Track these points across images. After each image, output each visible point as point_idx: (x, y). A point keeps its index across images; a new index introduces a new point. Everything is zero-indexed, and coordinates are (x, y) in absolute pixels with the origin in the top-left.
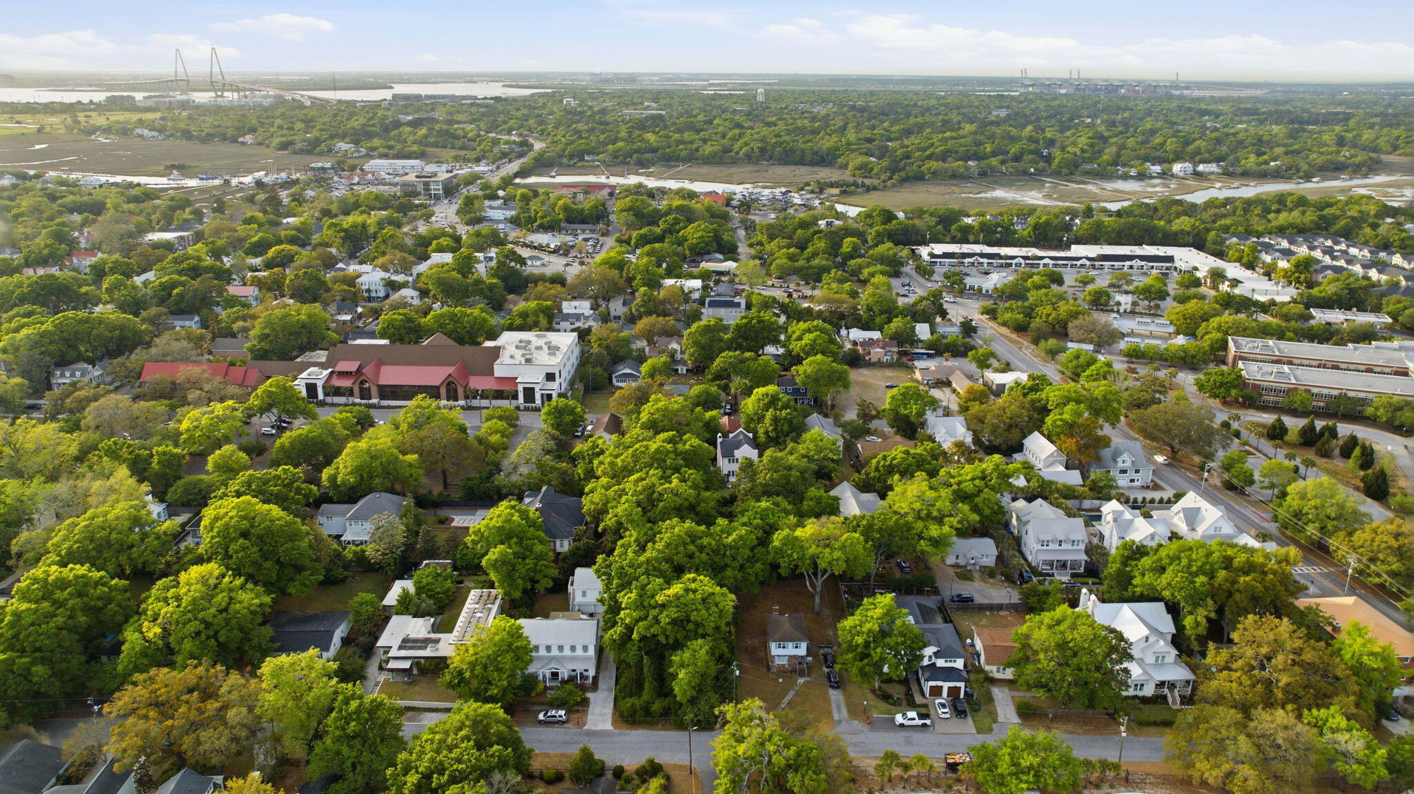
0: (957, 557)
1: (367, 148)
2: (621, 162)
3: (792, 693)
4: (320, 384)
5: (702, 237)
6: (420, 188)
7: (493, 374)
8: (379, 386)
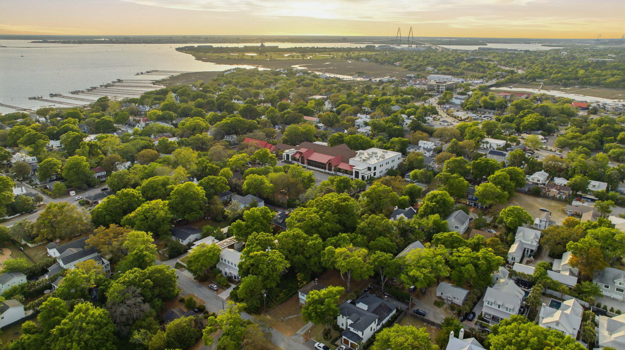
0: (442, 294)
1: (438, 70)
2: (555, 84)
3: (296, 316)
4: (290, 155)
5: (532, 121)
6: (436, 88)
7: (348, 163)
8: (308, 160)
